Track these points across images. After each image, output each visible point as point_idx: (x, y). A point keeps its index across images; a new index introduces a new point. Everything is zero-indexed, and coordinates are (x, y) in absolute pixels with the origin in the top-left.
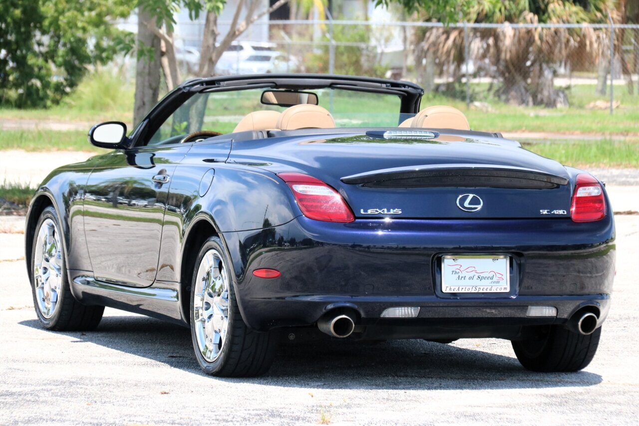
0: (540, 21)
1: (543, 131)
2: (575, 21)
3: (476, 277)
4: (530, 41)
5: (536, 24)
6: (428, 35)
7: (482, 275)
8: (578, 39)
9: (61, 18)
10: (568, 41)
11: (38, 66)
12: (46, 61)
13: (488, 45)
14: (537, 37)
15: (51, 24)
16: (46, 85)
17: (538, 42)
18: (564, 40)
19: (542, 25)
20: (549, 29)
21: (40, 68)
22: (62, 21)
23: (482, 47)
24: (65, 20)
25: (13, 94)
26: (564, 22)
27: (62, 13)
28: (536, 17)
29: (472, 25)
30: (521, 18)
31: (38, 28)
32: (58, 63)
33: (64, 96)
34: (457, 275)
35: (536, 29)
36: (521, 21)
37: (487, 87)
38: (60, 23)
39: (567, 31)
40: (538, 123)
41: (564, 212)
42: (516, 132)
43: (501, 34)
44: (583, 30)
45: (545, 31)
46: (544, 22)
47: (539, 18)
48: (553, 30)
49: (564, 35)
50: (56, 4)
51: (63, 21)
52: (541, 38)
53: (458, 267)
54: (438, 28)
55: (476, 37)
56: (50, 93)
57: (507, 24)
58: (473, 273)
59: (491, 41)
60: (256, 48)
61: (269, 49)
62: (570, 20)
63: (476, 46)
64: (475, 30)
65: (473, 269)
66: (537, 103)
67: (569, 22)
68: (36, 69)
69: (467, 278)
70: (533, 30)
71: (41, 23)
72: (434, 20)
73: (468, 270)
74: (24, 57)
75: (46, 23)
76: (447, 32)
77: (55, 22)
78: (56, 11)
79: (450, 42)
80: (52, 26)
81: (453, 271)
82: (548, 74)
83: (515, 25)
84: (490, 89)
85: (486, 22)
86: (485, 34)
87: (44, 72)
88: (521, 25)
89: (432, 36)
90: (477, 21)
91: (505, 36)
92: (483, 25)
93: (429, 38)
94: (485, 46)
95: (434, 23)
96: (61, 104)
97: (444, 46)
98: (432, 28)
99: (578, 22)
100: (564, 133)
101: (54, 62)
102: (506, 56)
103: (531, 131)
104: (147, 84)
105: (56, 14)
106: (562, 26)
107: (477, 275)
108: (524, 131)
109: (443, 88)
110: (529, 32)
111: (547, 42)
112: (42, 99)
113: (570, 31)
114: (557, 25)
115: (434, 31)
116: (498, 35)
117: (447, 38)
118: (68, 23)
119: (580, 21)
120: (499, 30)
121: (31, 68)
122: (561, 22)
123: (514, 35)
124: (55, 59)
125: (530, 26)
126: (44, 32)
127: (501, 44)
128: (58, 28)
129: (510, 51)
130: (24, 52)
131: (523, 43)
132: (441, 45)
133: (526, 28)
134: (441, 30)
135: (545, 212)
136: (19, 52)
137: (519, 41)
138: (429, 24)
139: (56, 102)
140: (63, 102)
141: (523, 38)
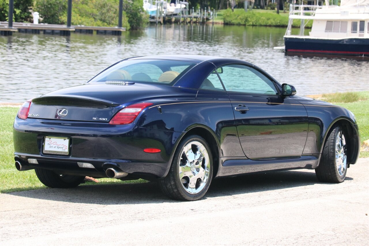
3: (57, 147)
7: (59, 146)
34: (49, 146)
41: (106, 119)
53: (50, 142)
58: (56, 145)
65: (56, 143)
69: (53, 147)
73: (54, 144)
81: (48, 144)
107: (57, 146)
135: (95, 119)
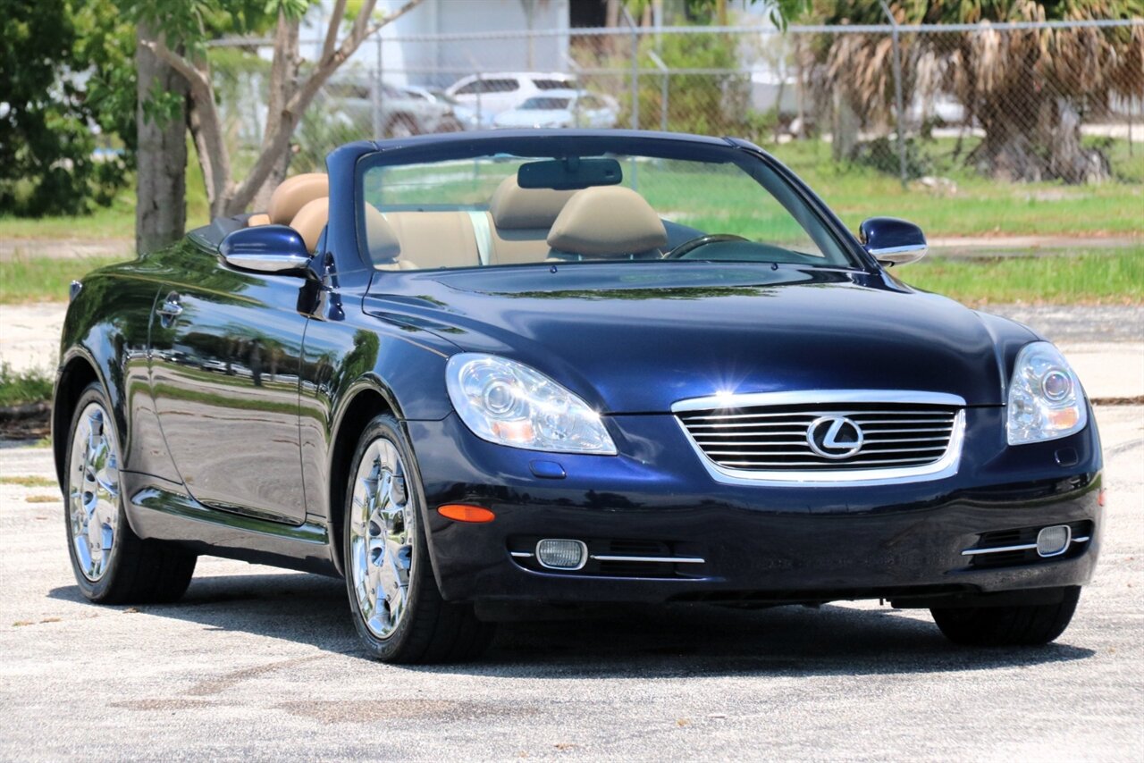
0: (1050, 15)
1: (1035, 232)
2: (1118, 14)
4: (1033, 55)
5: (1042, 23)
6: (833, 49)
8: (1125, 48)
9: (108, 37)
10: (1106, 52)
11: (67, 132)
12: (84, 122)
13: (951, 66)
14: (1044, 48)
15: (88, 49)
16: (84, 169)
17: (1046, 57)
18: (1098, 52)
19: (1055, 23)
20: (1069, 30)
21: (72, 136)
22: (110, 42)
23: (940, 68)
24: (117, 42)
25: (25, 187)
26: (1095, 17)
27: (110, 27)
28: (1042, 9)
29: (916, 27)
30: (1013, 12)
31: (63, 58)
32: (106, 125)
33: (121, 188)
35: (1041, 31)
36: (1012, 18)
37: (951, 147)
38: (107, 46)
39: (1102, 35)
40: (1032, 214)
42: (982, 236)
43: (974, 43)
44: (1134, 31)
45: (1059, 35)
46: (1058, 17)
47: (1046, 11)
48: (1074, 31)
49: (1098, 42)
50: (96, 11)
51: (112, 42)
52: (1052, 51)
54: (852, 35)
55: (928, 51)
56: (94, 185)
57: (985, 24)
59: (956, 57)
60: (542, 85)
61: (566, 85)
62: (1108, 11)
63: (928, 66)
64: (925, 38)
66: (1050, 175)
67: (1105, 16)
68: (64, 140)
70: (1037, 33)
71: (69, 48)
72: (845, 21)
74: (40, 115)
75: (80, 47)
76: (871, 43)
77: (96, 46)
78: (99, 24)
79: (877, 60)
80: (93, 53)
82: (1069, 118)
83: (1001, 26)
84: (957, 151)
85: (943, 23)
86: (943, 45)
87: (79, 142)
88: (1013, 24)
89: (843, 51)
90: (926, 20)
91: (982, 48)
92: (939, 28)
93: (836, 56)
94: (945, 66)
95: (845, 27)
96: (116, 205)
97: (865, 70)
98: (841, 35)
99: (1124, 16)
100: (1077, 236)
101: (99, 122)
102: (986, 85)
103: (1010, 234)
104: (159, 166)
105: (98, 30)
106: (1093, 25)
108: (996, 235)
109: (866, 152)
110: (1029, 37)
111: (1065, 57)
112: (78, 196)
113: (1109, 33)
114: (1082, 23)
115: (846, 42)
116: (970, 44)
117: (872, 54)
118: (123, 47)
119: (1128, 13)
120: (972, 36)
121: (53, 135)
122: (1089, 16)
123: (1000, 45)
124: (102, 117)
125: (1030, 26)
126: (79, 66)
127: (974, 63)
128: (103, 57)
129: (994, 78)
130: (40, 105)
131: (1019, 60)
132: (861, 69)
133: (1023, 30)
134: (860, 40)
136: (29, 106)
137: (1011, 55)
138: (836, 29)
139: (105, 201)
140: (119, 201)
141: (1018, 50)
